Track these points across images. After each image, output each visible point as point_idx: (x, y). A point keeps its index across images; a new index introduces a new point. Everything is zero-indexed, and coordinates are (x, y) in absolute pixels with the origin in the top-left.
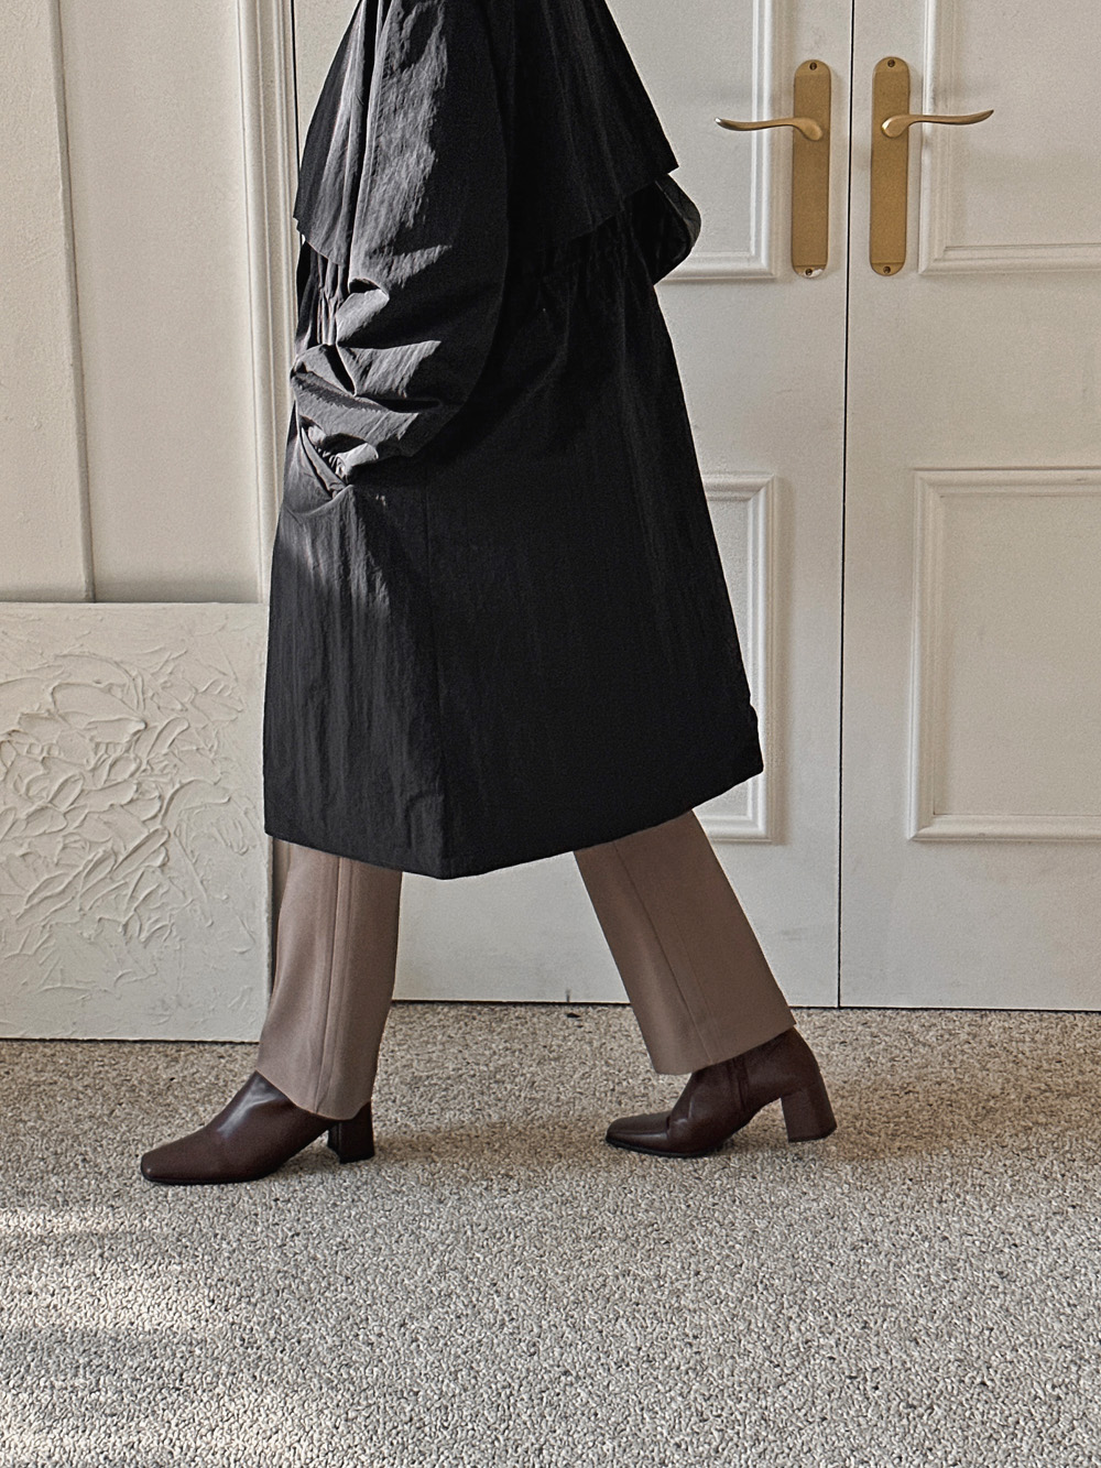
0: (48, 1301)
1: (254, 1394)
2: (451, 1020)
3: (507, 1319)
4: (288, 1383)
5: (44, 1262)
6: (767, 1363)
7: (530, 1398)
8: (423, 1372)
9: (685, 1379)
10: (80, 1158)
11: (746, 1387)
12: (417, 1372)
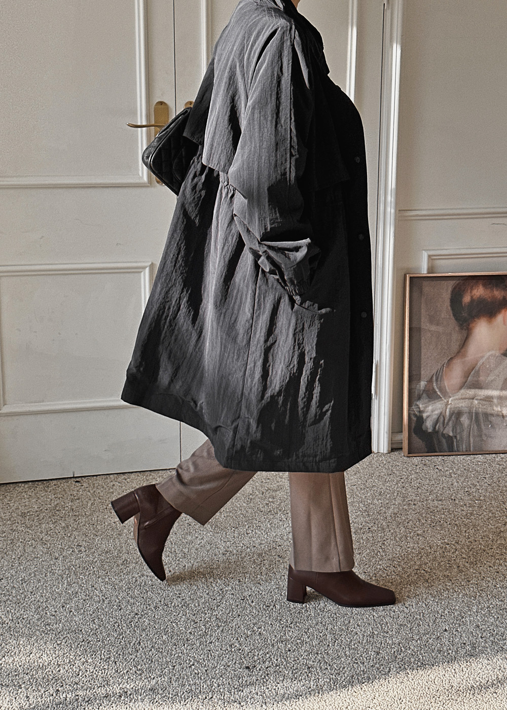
2: (27, 489)
3: (104, 598)
6: (210, 599)
7: (127, 625)
9: (183, 609)
11: (206, 609)
12: (77, 623)
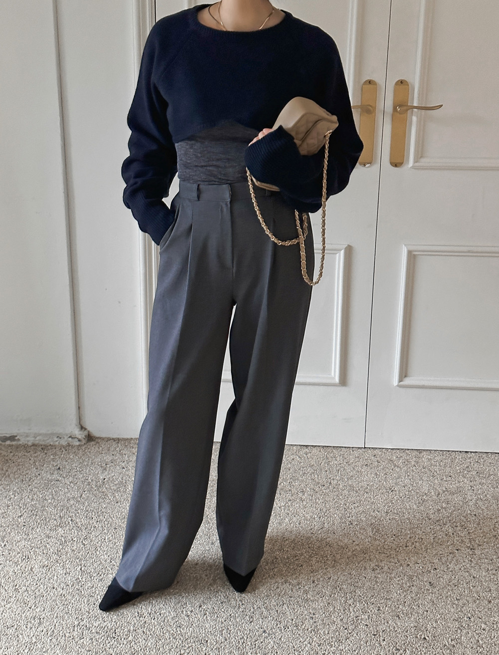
0: (61, 592)
1: (144, 641)
3: (241, 604)
4: (157, 635)
5: (59, 573)
6: (342, 628)
7: (251, 644)
8: (209, 631)
9: (311, 635)
10: (69, 518)
11: (334, 639)
12: (206, 630)
